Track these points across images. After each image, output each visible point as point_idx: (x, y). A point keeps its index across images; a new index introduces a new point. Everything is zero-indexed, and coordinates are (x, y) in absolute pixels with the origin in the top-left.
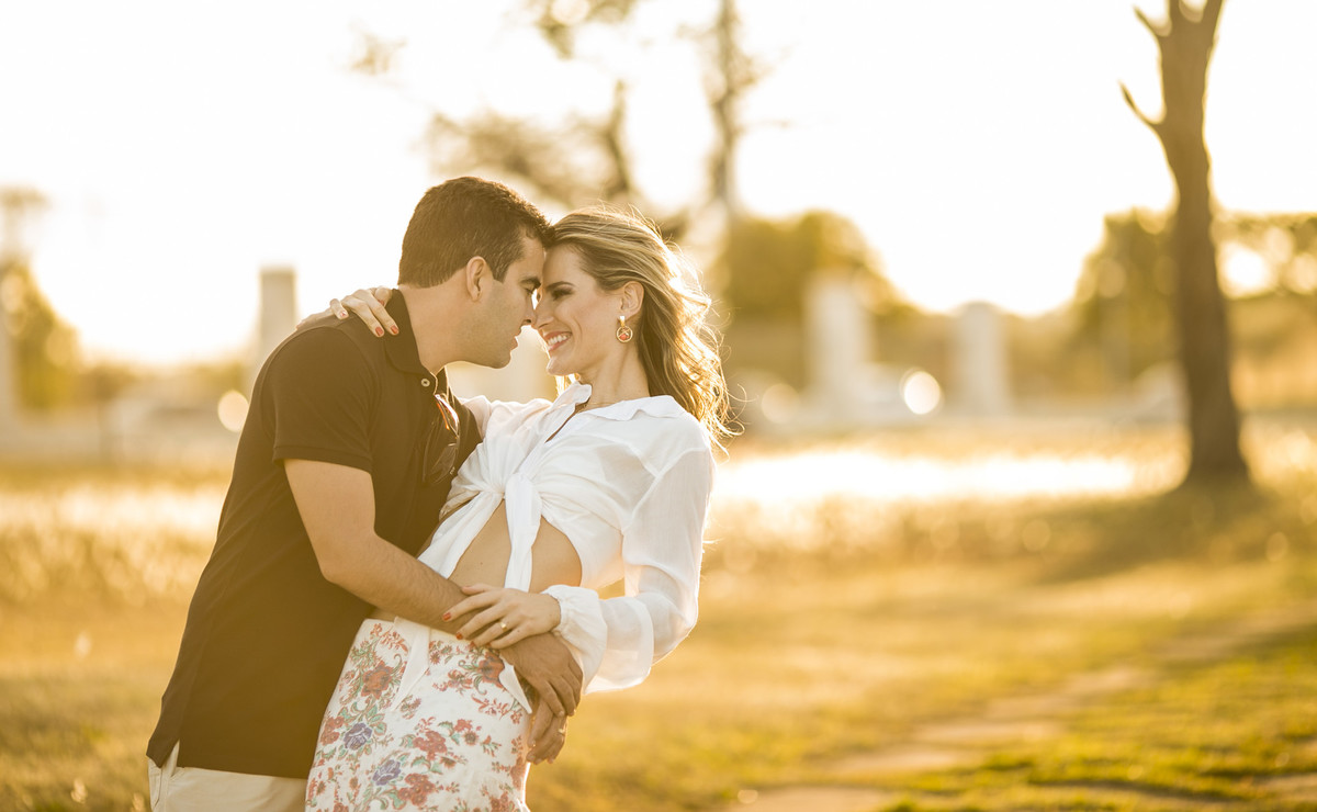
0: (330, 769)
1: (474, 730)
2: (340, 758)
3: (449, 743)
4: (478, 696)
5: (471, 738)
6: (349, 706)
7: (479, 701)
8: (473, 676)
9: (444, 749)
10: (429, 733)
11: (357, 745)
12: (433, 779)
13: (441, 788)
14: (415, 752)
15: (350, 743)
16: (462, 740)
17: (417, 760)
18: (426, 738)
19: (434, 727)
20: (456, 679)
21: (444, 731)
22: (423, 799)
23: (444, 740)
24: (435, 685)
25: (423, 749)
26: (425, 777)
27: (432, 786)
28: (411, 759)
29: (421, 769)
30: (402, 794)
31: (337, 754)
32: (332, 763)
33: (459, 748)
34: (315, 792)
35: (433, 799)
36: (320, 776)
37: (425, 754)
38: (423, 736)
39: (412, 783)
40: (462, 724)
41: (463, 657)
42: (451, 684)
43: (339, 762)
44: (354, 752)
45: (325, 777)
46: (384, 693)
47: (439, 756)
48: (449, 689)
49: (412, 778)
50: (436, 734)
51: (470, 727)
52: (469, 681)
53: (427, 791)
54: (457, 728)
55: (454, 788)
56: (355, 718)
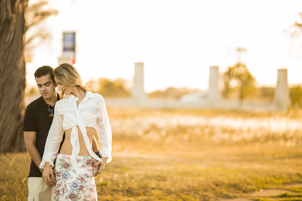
0: (61, 182)
1: (88, 175)
2: (62, 180)
3: (85, 178)
4: (88, 169)
5: (88, 177)
6: (61, 170)
7: (88, 170)
8: (86, 165)
9: (84, 180)
10: (81, 177)
11: (65, 178)
12: (83, 185)
13: (85, 187)
14: (80, 181)
15: (63, 177)
16: (87, 177)
17: (80, 182)
18: (81, 178)
19: (81, 176)
20: (83, 166)
21: (83, 176)
22: (82, 189)
23: (84, 178)
24: (79, 167)
25: (81, 180)
26: (82, 185)
27: (83, 187)
28: (79, 182)
29: (81, 184)
30: (79, 189)
31: (61, 179)
32: (61, 181)
33: (86, 179)
34: (59, 186)
35: (84, 189)
36: (59, 183)
37: (81, 181)
38: (80, 178)
39: (80, 187)
40: (86, 174)
41: (83, 162)
42: (82, 167)
43: (62, 181)
44: (65, 179)
45: (60, 183)
46: (68, 168)
47: (83, 181)
48: (82, 168)
49: (80, 186)
50: (82, 177)
51: (87, 175)
52: (85, 166)
53: (83, 188)
54: (85, 175)
55: (87, 186)
56: (63, 172)
